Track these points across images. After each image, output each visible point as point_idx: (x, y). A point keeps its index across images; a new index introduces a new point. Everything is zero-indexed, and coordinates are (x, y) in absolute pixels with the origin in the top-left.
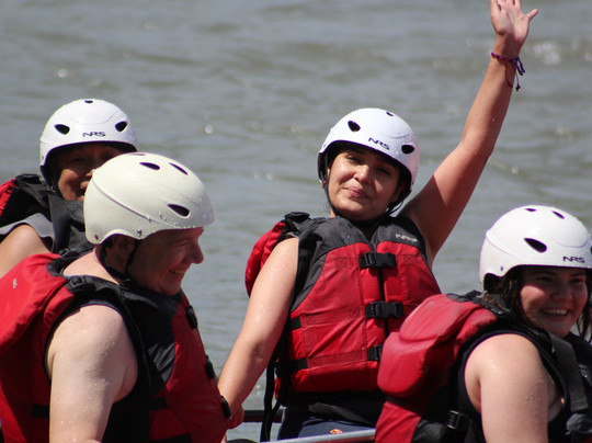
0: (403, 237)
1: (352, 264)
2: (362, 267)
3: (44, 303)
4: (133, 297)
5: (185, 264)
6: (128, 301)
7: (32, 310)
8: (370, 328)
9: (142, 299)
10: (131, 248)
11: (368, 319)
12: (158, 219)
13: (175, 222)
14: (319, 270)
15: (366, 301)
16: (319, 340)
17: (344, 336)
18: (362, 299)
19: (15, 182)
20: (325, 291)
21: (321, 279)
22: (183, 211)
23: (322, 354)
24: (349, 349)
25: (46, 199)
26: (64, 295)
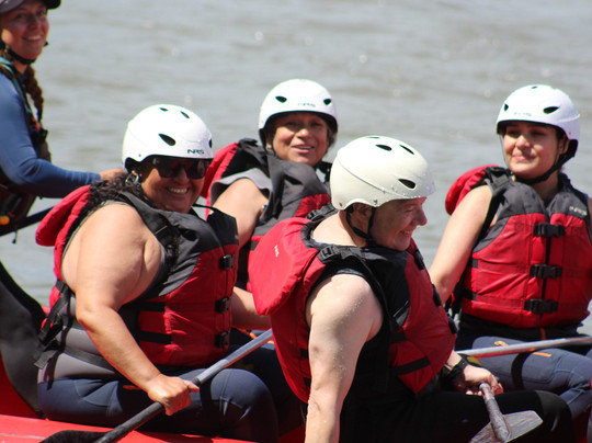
0: (576, 210)
1: (527, 230)
2: (535, 234)
3: (302, 273)
4: (372, 256)
5: (412, 225)
6: (369, 262)
7: (293, 281)
8: (531, 284)
9: (379, 257)
10: (369, 214)
11: (530, 276)
12: (390, 191)
13: (404, 193)
14: (501, 229)
15: (532, 262)
16: (489, 283)
17: (510, 286)
18: (529, 260)
19: (239, 145)
20: (502, 247)
21: (501, 236)
22: (411, 185)
23: (490, 295)
24: (511, 297)
25: (265, 158)
26: (317, 265)
